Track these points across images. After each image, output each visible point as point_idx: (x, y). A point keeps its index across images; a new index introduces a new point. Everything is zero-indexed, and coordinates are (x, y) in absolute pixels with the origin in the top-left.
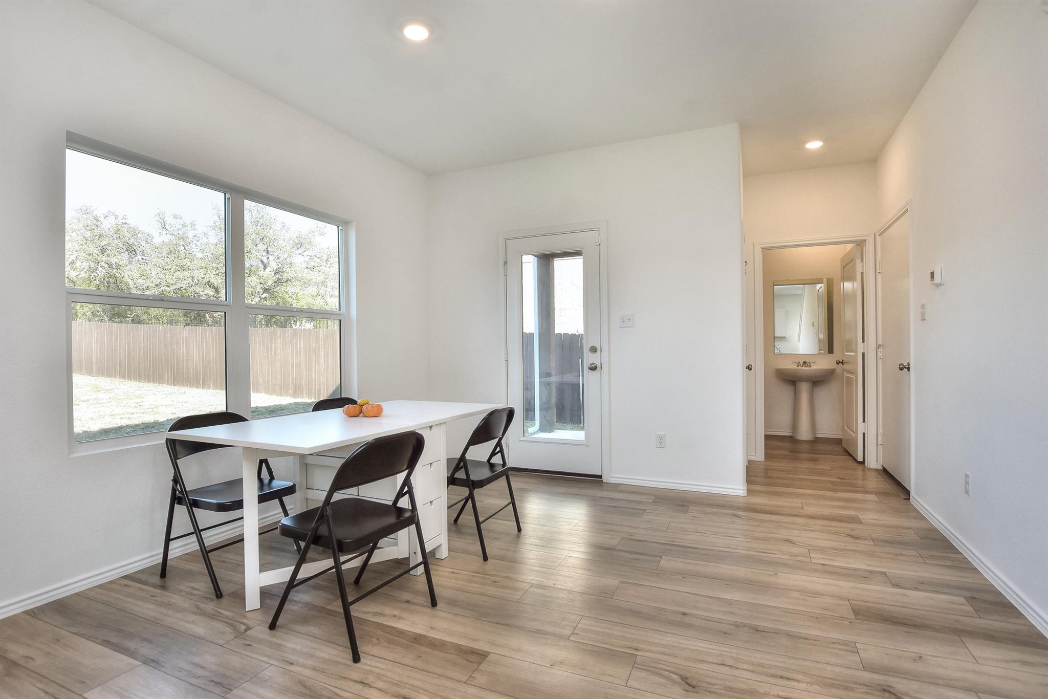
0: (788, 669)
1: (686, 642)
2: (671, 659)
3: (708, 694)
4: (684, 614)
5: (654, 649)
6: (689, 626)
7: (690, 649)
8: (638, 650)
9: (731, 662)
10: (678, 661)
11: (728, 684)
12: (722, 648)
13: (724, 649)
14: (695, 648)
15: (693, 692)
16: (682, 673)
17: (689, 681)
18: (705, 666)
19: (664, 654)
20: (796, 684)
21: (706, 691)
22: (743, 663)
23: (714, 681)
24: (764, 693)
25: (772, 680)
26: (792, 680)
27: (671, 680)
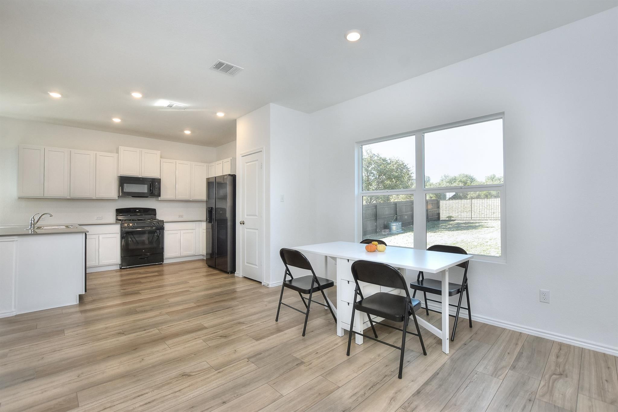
0: (148, 409)
1: (205, 389)
2: (202, 378)
3: (176, 377)
4: (224, 403)
5: (213, 378)
6: (215, 397)
7: (200, 387)
8: (218, 373)
9: (177, 394)
10: (199, 380)
11: (171, 385)
12: (187, 397)
13: (185, 398)
14: (198, 389)
15: (182, 374)
16: (192, 377)
17: (187, 376)
18: (187, 385)
19: (208, 378)
20: (141, 404)
21: (177, 377)
22: (171, 398)
23: (177, 382)
24: (154, 391)
25: (154, 398)
26: (143, 405)
27: (193, 372)
